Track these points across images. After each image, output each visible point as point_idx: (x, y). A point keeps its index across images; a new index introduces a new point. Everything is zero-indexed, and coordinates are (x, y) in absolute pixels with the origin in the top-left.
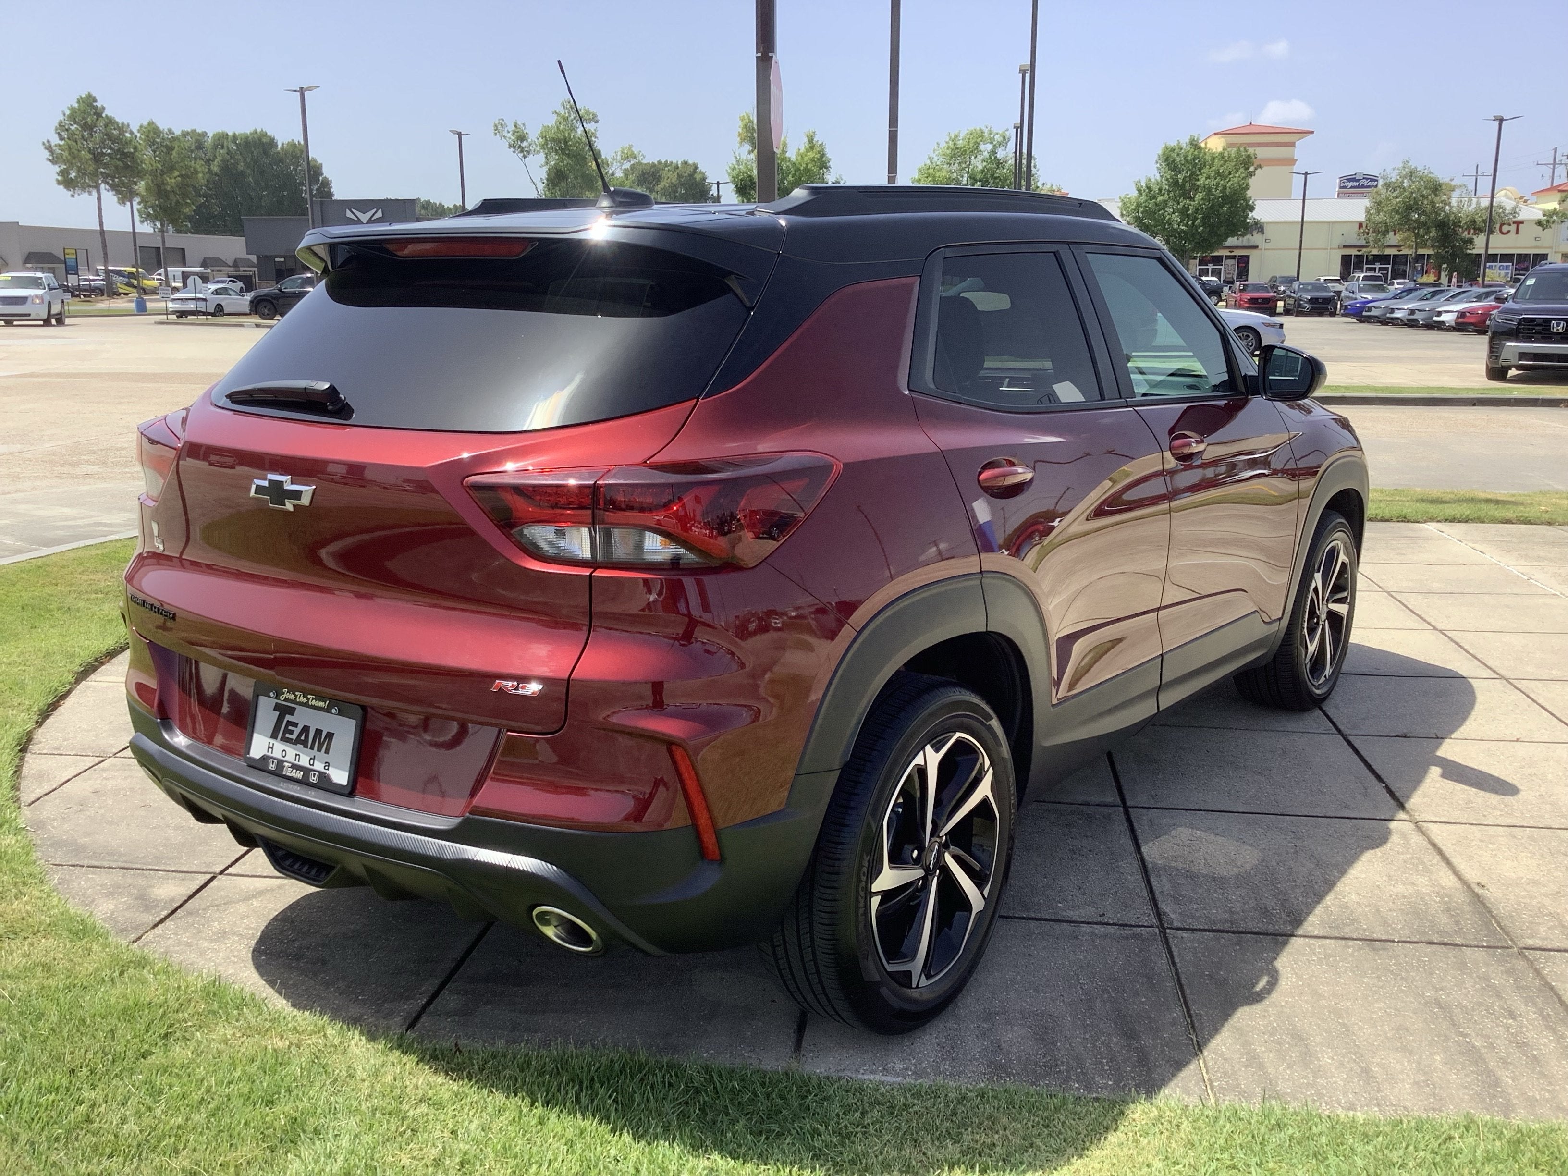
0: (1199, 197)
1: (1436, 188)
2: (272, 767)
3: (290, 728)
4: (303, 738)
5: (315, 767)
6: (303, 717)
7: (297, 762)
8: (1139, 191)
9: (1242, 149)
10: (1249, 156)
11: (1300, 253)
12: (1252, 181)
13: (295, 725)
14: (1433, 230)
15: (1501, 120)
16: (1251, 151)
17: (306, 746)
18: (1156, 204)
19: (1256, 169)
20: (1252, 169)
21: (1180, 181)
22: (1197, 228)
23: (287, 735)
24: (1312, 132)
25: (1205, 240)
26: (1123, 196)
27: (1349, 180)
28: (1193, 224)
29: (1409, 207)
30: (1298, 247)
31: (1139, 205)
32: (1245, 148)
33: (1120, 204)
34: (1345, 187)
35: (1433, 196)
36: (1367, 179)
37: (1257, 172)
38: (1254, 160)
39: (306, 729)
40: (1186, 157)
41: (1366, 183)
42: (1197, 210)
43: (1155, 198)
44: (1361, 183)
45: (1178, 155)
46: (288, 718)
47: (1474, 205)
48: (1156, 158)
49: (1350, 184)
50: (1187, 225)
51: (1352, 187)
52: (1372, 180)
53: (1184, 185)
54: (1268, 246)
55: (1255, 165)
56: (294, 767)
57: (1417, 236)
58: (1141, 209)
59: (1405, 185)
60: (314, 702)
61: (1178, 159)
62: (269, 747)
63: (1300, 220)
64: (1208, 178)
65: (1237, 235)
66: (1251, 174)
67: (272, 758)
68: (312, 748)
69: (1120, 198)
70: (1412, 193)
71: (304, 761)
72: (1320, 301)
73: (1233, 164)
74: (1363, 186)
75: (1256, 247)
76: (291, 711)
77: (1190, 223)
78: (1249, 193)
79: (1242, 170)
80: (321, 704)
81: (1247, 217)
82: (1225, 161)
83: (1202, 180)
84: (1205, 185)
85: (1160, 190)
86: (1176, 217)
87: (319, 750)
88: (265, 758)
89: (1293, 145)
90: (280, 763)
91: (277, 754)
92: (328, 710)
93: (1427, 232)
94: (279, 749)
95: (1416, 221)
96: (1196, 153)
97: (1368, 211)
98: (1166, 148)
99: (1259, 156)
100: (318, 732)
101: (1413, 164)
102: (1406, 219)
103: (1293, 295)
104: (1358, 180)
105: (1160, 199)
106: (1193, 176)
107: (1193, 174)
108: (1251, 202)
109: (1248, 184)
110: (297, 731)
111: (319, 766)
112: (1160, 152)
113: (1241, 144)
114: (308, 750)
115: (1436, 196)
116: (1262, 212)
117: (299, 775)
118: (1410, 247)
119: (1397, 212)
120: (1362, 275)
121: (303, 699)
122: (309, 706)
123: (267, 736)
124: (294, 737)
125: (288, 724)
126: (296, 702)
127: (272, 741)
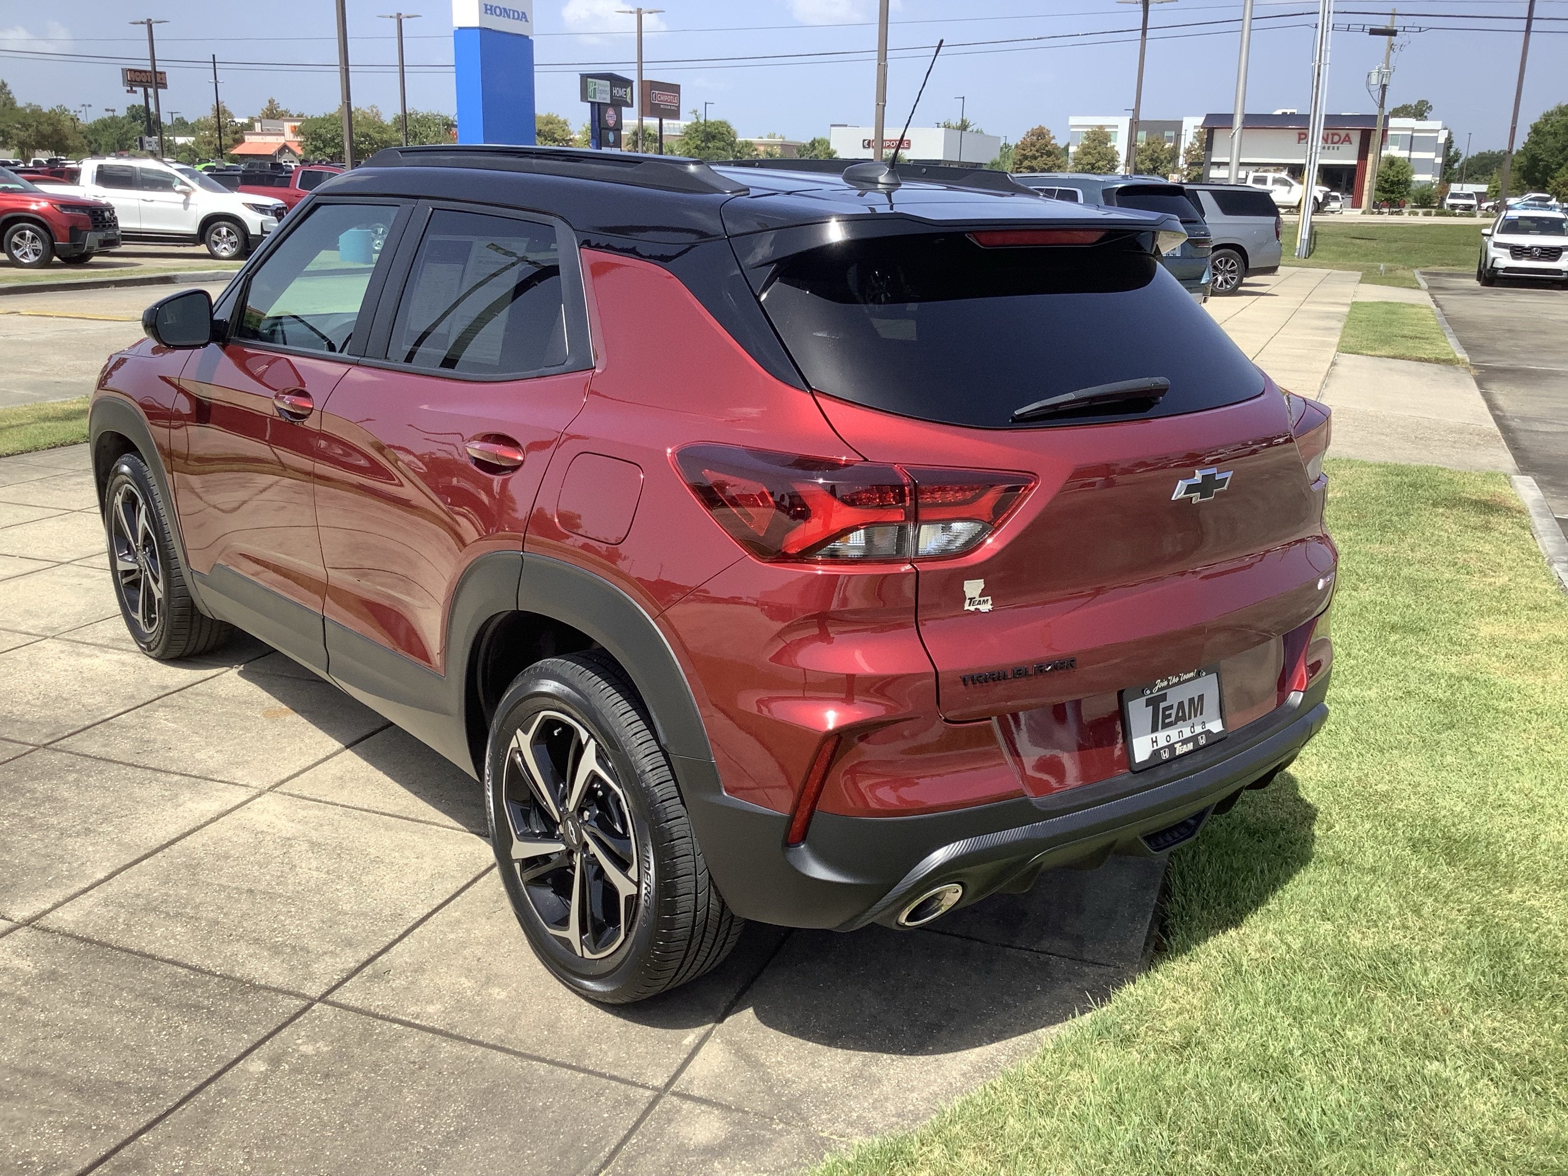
2: (1165, 756)
3: (1167, 713)
4: (1180, 714)
5: (1197, 732)
6: (1175, 697)
7: (1182, 738)
13: (1171, 707)
17: (1185, 720)
23: (1167, 721)
39: (1181, 704)
46: (1162, 705)
56: (1184, 742)
60: (1184, 677)
62: (1153, 742)
67: (1161, 748)
68: (1190, 718)
71: (1187, 733)
76: (1164, 698)
80: (1192, 674)
87: (1195, 716)
88: (1156, 753)
90: (1171, 747)
91: (1162, 743)
92: (1198, 676)
94: (1162, 738)
100: (1191, 700)
110: (1173, 712)
111: (1198, 729)
114: (1187, 722)
117: (1190, 747)
121: (1175, 680)
122: (1179, 683)
123: (1148, 734)
124: (1173, 719)
125: (1165, 709)
126: (1168, 687)
127: (1154, 736)
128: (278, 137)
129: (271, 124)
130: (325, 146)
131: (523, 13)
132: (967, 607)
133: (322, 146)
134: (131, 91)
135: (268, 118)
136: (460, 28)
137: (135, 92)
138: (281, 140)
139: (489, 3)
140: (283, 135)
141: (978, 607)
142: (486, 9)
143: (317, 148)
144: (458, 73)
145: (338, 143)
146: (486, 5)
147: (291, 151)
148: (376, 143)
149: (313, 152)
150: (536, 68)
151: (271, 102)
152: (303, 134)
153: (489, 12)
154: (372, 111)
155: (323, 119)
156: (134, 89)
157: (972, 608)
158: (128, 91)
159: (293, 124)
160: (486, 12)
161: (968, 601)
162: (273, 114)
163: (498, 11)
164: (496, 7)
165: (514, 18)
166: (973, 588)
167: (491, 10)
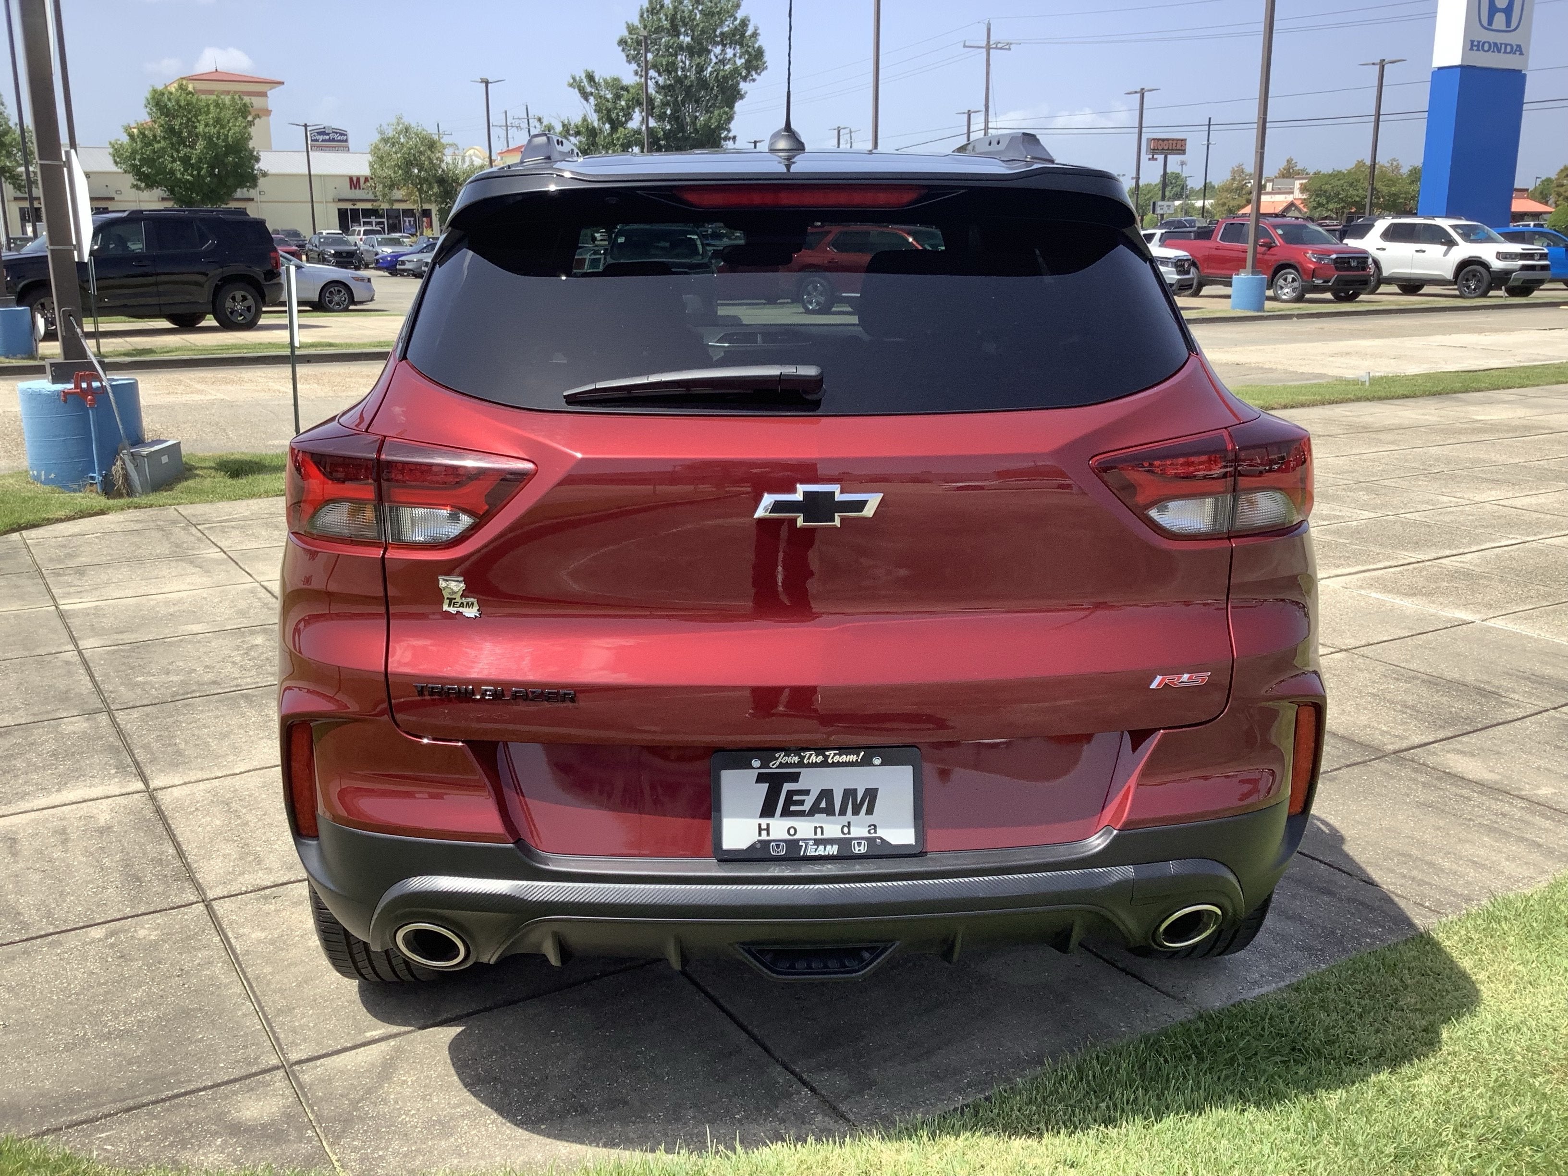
0: (200, 145)
1: (432, 145)
3: (796, 798)
4: (823, 805)
5: (854, 835)
6: (814, 781)
7: (819, 836)
8: (131, 136)
9: (237, 97)
10: (245, 105)
11: (313, 206)
12: (253, 130)
13: (807, 792)
14: (436, 185)
15: (487, 83)
16: (246, 99)
17: (830, 814)
18: (154, 152)
19: (254, 118)
20: (250, 118)
21: (177, 127)
22: (203, 178)
23: (792, 808)
24: (283, 83)
25: (212, 191)
26: (113, 141)
27: (319, 133)
28: (199, 173)
29: (408, 163)
30: (309, 200)
31: (134, 152)
32: (240, 97)
33: (111, 150)
34: (317, 140)
35: (429, 153)
36: (337, 133)
37: (256, 121)
38: (251, 109)
39: (826, 793)
40: (178, 102)
41: (336, 137)
42: (200, 158)
43: (151, 145)
44: (331, 136)
45: (169, 100)
46: (787, 787)
47: (467, 163)
48: (144, 102)
49: (321, 138)
50: (192, 175)
51: (323, 141)
52: (341, 134)
53: (181, 132)
54: (263, 198)
55: (253, 114)
56: (823, 843)
57: (420, 191)
58: (138, 157)
59: (402, 140)
60: (837, 759)
61: (170, 105)
62: (760, 829)
63: (307, 172)
64: (207, 125)
65: (246, 187)
66: (251, 124)
68: (843, 812)
69: (110, 143)
70: (410, 149)
71: (834, 832)
72: (344, 255)
73: (231, 112)
74: (333, 140)
75: (253, 199)
76: (790, 777)
77: (195, 173)
78: (251, 144)
79: (240, 119)
80: (852, 758)
81: (253, 169)
82: (221, 109)
83: (201, 129)
84: (205, 133)
85: (155, 136)
86: (178, 165)
87: (856, 814)
88: (762, 845)
89: (264, 94)
90: (790, 844)
91: (780, 834)
92: (866, 762)
93: (431, 188)
94: (779, 827)
95: (418, 176)
96: (189, 98)
97: (371, 165)
98: (155, 91)
99: (255, 105)
100: (850, 793)
101: (406, 120)
102: (408, 174)
103: (315, 248)
104: (328, 134)
105: (157, 146)
106: (190, 124)
107: (189, 120)
108: (255, 153)
109: (249, 134)
110: (809, 801)
111: (859, 831)
112: (149, 96)
113: (235, 92)
114: (837, 818)
115: (432, 152)
116: (268, 162)
117: (833, 850)
118: (415, 202)
119: (400, 167)
120: (362, 229)
121: (815, 758)
122: (824, 764)
123: (752, 817)
124: (807, 807)
125: (790, 793)
126: (801, 764)
127: (764, 822)
128: (1287, 196)
129: (1284, 183)
130: (1327, 203)
131: (1519, 46)
132: (446, 607)
133: (1325, 202)
134: (1153, 159)
135: (1284, 176)
136: (1439, 68)
137: (1156, 159)
138: (1290, 198)
139: (1476, 39)
140: (1292, 193)
141: (461, 609)
142: (1472, 45)
143: (1320, 205)
144: (1429, 119)
145: (1342, 199)
146: (1472, 42)
147: (1297, 208)
148: (1383, 197)
149: (1315, 208)
150: (1525, 107)
151: (1289, 161)
152: (1308, 190)
153: (1475, 48)
154: (1392, 164)
155: (1330, 175)
156: (1155, 156)
157: (453, 610)
158: (1150, 159)
159: (1301, 181)
160: (1471, 49)
161: (447, 602)
162: (1289, 173)
163: (1486, 47)
164: (1484, 43)
165: (1505, 52)
166: (453, 585)
167: (1478, 46)
